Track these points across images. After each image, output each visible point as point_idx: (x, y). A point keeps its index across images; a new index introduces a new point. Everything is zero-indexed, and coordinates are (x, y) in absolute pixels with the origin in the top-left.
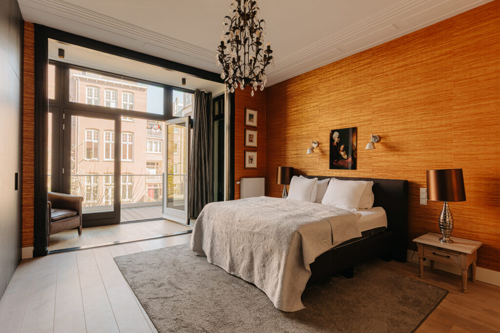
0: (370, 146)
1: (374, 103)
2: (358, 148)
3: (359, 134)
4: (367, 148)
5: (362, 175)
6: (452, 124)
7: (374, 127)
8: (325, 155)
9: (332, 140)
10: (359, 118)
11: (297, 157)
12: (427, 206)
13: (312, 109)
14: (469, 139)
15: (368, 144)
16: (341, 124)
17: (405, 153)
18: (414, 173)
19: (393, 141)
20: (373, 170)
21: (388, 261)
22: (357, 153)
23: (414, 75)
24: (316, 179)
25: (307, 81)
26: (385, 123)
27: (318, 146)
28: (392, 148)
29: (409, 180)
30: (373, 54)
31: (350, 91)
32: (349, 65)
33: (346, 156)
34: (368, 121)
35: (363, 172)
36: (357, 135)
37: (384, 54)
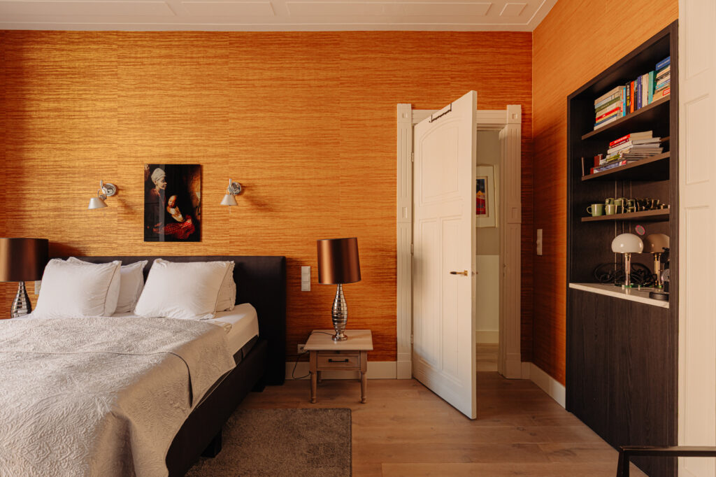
0: (229, 199)
1: (232, 127)
2: (204, 202)
3: (205, 177)
4: (224, 202)
5: (211, 251)
6: (338, 177)
7: (233, 168)
8: (133, 213)
9: (149, 184)
10: (206, 148)
11: (59, 216)
12: (311, 292)
13: (99, 114)
14: (357, 198)
15: (226, 196)
16: (170, 156)
17: (281, 214)
18: (294, 245)
19: (263, 195)
20: (230, 242)
21: (261, 391)
22: (201, 211)
23: (293, 97)
24: (116, 262)
25: (85, 51)
26: (251, 164)
27: (116, 193)
28: (261, 205)
29: (287, 255)
30: (230, 44)
31: (187, 96)
32: (186, 46)
33: (180, 216)
34: (222, 156)
35: (213, 245)
36: (201, 179)
37: (249, 49)
